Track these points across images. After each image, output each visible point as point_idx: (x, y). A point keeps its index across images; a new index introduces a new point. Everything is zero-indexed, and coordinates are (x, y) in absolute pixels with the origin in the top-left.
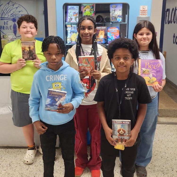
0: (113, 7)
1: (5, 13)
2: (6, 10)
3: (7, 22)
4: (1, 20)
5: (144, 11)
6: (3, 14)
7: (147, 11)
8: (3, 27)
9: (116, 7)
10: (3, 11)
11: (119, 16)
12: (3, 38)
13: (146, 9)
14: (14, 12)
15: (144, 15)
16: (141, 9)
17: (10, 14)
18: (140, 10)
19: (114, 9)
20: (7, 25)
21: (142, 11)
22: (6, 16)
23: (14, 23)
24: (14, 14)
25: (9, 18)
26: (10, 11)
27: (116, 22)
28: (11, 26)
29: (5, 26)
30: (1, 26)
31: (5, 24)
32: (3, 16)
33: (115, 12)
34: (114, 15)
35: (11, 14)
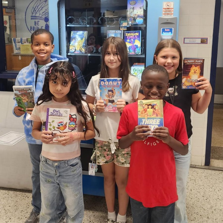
0: (131, 4)
1: (36, 12)
2: (38, 7)
3: (38, 21)
4: (31, 19)
5: (169, 10)
6: (34, 12)
7: (172, 10)
8: (33, 28)
9: (135, 4)
10: (34, 8)
11: (139, 16)
12: (27, 42)
13: (172, 7)
14: (46, 10)
15: (169, 15)
16: (165, 7)
17: (41, 12)
18: (163, 9)
19: (132, 7)
20: (38, 25)
21: (165, 9)
22: (38, 15)
23: (46, 23)
24: (46, 12)
25: (41, 17)
26: (42, 9)
27: (135, 24)
28: (43, 27)
29: (35, 26)
30: (31, 26)
31: (36, 24)
32: (34, 15)
33: (133, 11)
34: (132, 15)
35: (43, 13)
